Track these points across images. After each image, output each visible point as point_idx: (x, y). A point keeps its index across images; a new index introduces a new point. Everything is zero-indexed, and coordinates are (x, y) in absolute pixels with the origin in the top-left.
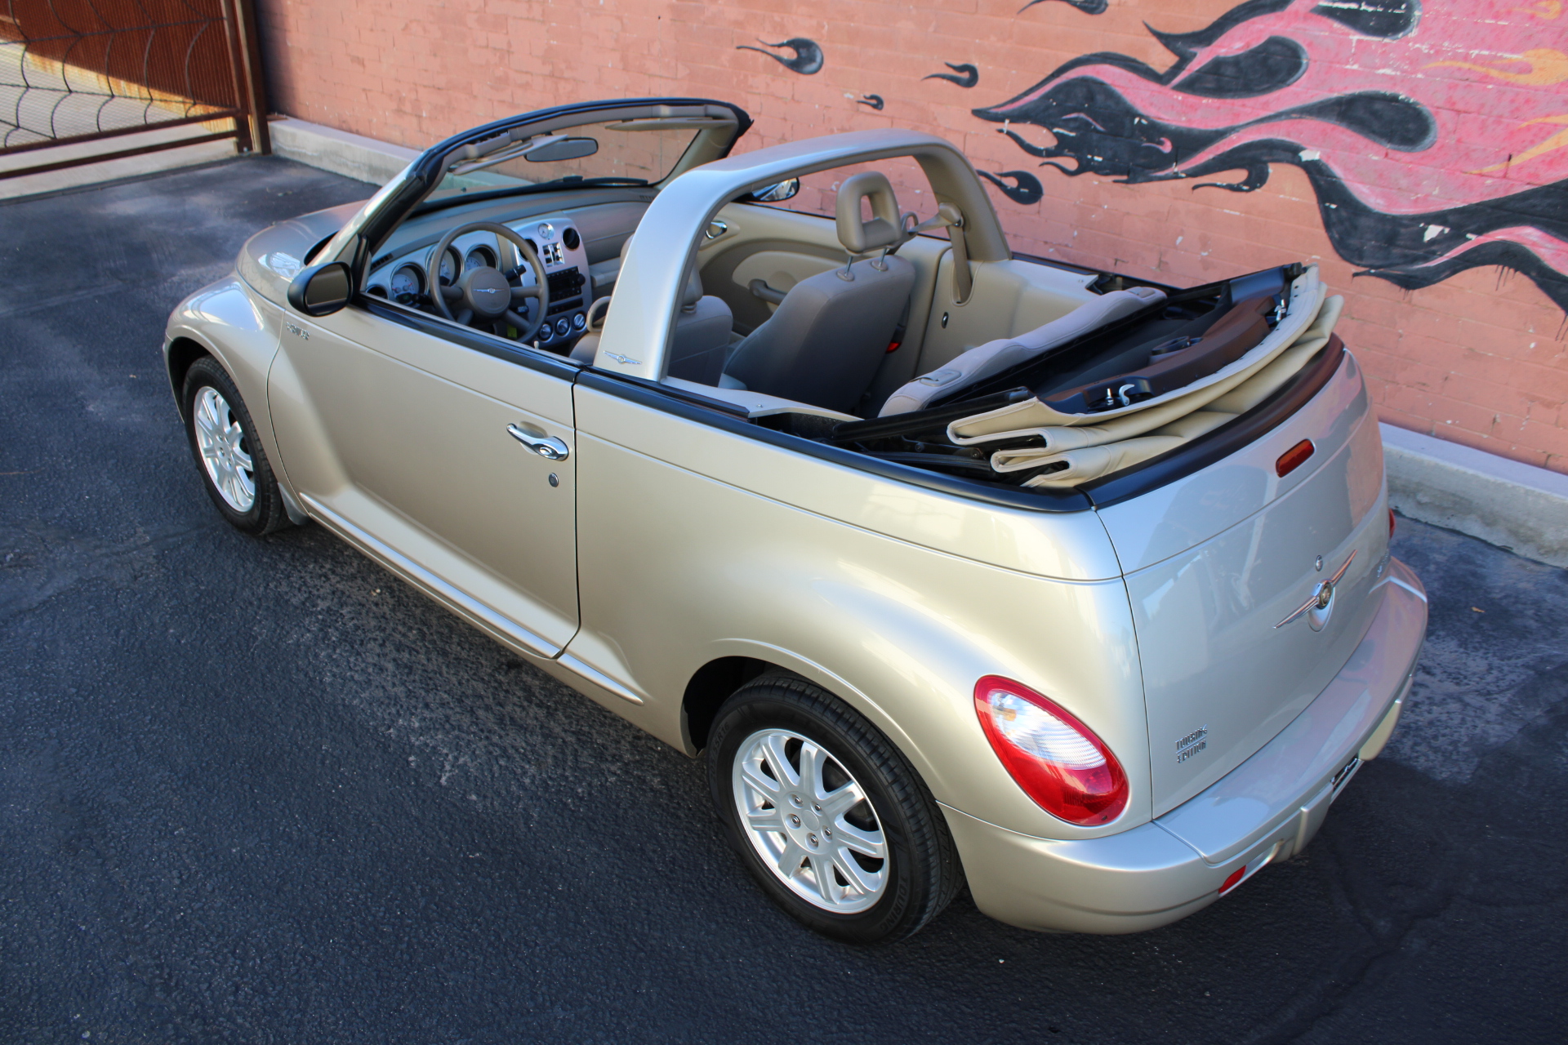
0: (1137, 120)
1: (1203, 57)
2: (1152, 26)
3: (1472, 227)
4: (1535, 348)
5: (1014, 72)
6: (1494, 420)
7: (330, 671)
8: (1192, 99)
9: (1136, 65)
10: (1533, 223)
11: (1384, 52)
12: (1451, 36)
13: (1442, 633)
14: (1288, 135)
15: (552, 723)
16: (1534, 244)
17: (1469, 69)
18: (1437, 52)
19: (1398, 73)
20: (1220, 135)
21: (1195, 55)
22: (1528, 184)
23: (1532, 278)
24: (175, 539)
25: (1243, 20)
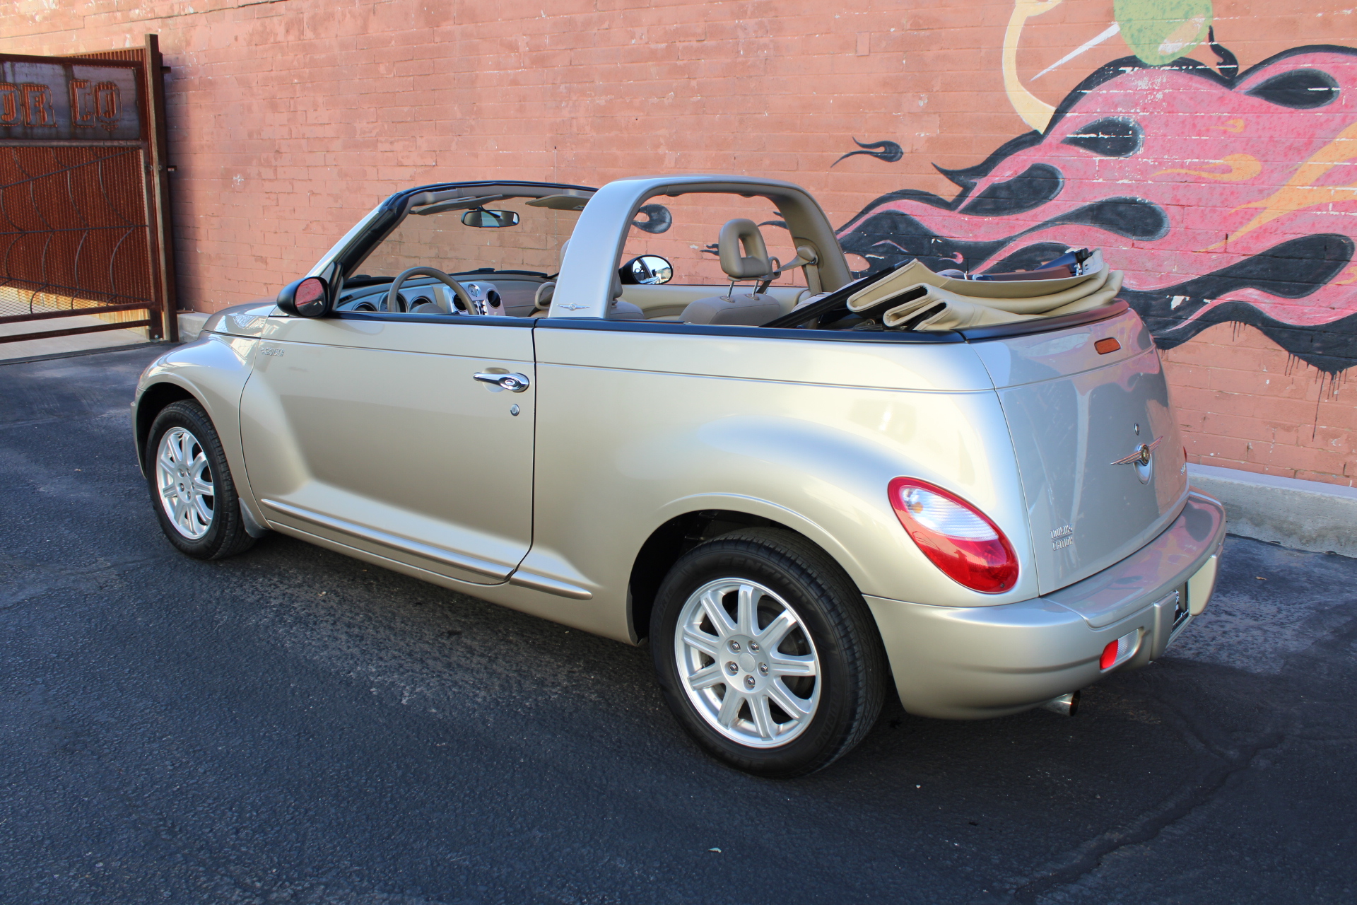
0: (933, 240)
1: (981, 185)
2: (939, 165)
3: (1207, 293)
4: (1270, 381)
5: (831, 213)
6: (1248, 448)
7: (290, 640)
8: (976, 219)
9: (929, 197)
10: (1252, 285)
11: (1121, 167)
12: (1168, 151)
13: (1236, 592)
14: (1055, 239)
15: (494, 666)
16: (1256, 301)
17: (1186, 173)
18: (1160, 163)
19: (1134, 182)
20: (1000, 245)
21: (976, 184)
22: (1244, 255)
23: (1258, 328)
24: (134, 564)
25: (1010, 154)
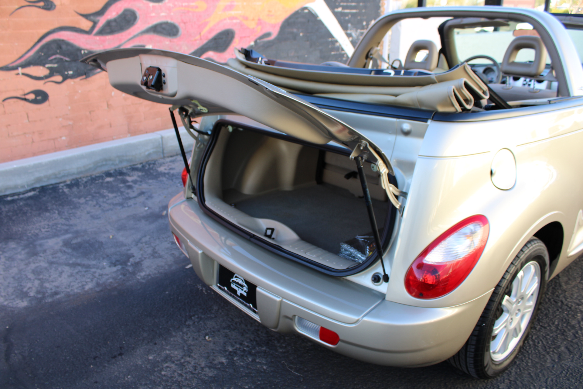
0: (83, 52)
2: (79, 12)
8: (102, 38)
9: (76, 29)
11: (160, 8)
14: (140, 42)
16: (212, 56)
17: (184, 10)
18: (175, 6)
19: (166, 14)
21: (99, 21)
22: (207, 40)
